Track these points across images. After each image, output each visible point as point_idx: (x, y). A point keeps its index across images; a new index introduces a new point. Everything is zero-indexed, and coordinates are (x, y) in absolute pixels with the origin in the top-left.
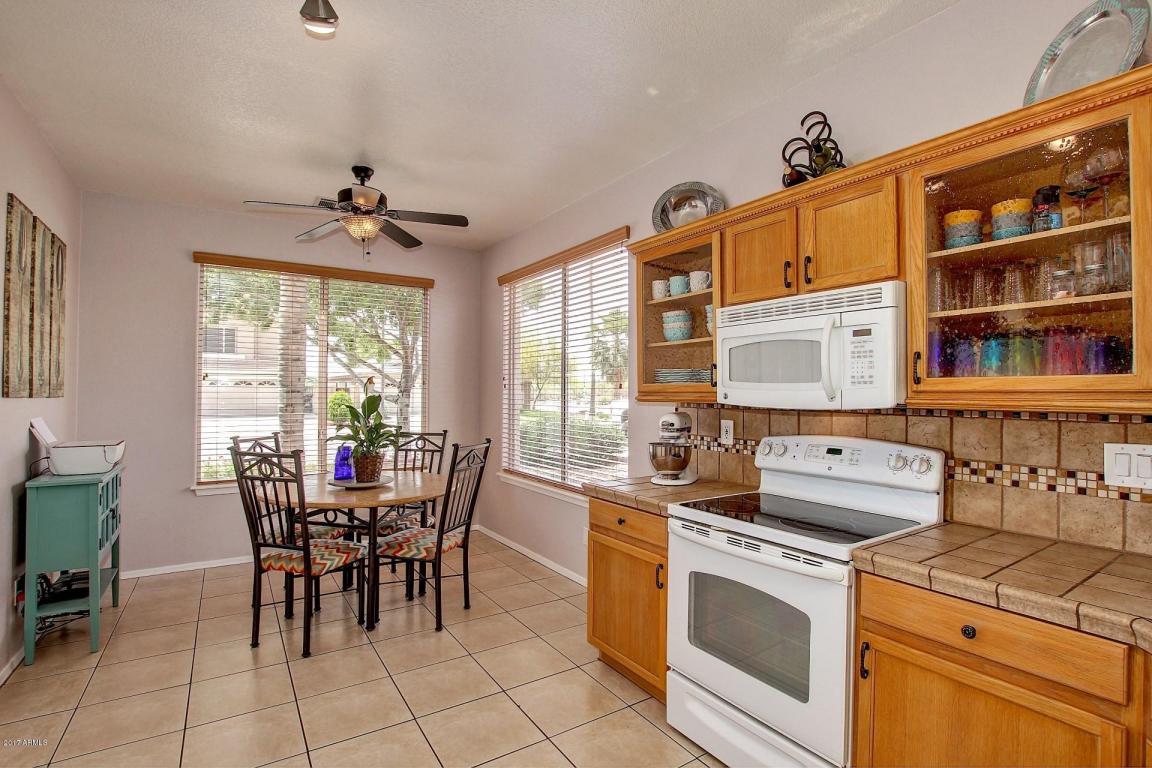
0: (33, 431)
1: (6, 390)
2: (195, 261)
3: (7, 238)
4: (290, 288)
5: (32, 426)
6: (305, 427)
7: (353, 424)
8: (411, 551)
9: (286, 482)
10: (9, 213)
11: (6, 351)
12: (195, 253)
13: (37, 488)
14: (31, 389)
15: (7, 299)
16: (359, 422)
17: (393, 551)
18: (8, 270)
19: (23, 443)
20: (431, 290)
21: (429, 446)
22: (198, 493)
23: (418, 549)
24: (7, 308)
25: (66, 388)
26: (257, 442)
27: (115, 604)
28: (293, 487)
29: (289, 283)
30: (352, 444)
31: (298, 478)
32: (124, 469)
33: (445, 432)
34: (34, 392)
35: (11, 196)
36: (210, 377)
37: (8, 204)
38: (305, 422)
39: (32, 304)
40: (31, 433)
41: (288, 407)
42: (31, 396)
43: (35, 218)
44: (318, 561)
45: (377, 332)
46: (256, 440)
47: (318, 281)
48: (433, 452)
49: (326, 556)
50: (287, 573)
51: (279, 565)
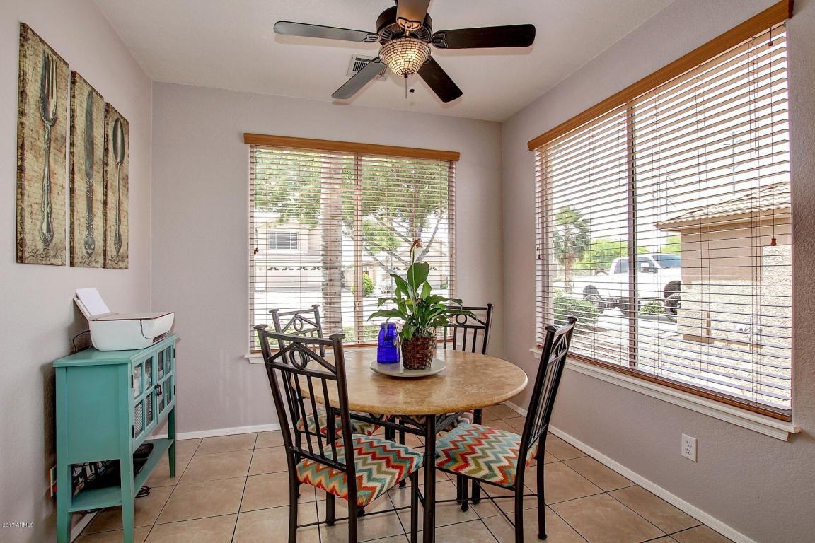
0: (78, 302)
1: (20, 254)
2: (246, 143)
3: (20, 76)
4: (328, 181)
5: (77, 297)
6: (343, 299)
7: (399, 295)
8: (481, 469)
9: (324, 377)
10: (22, 45)
11: (20, 207)
12: (245, 134)
13: (66, 368)
14: (72, 257)
15: (21, 147)
16: (407, 293)
17: (457, 465)
18: (21, 113)
19: (67, 316)
20: (457, 162)
21: (470, 321)
22: (252, 361)
23: (477, 464)
24: (21, 158)
25: (131, 260)
26: (297, 316)
27: (172, 474)
28: (333, 386)
29: (328, 176)
30: (399, 322)
31: (339, 374)
32: (178, 340)
33: (490, 306)
34: (76, 260)
35: (23, 26)
36: (260, 252)
37: (21, 35)
38: (342, 294)
39: (72, 165)
40: (75, 305)
41: (328, 284)
42: (72, 264)
43: (74, 74)
44: (365, 483)
45: (392, 225)
46: (296, 314)
47: (353, 157)
48: (476, 328)
49: (375, 475)
50: (327, 493)
51: (317, 480)
